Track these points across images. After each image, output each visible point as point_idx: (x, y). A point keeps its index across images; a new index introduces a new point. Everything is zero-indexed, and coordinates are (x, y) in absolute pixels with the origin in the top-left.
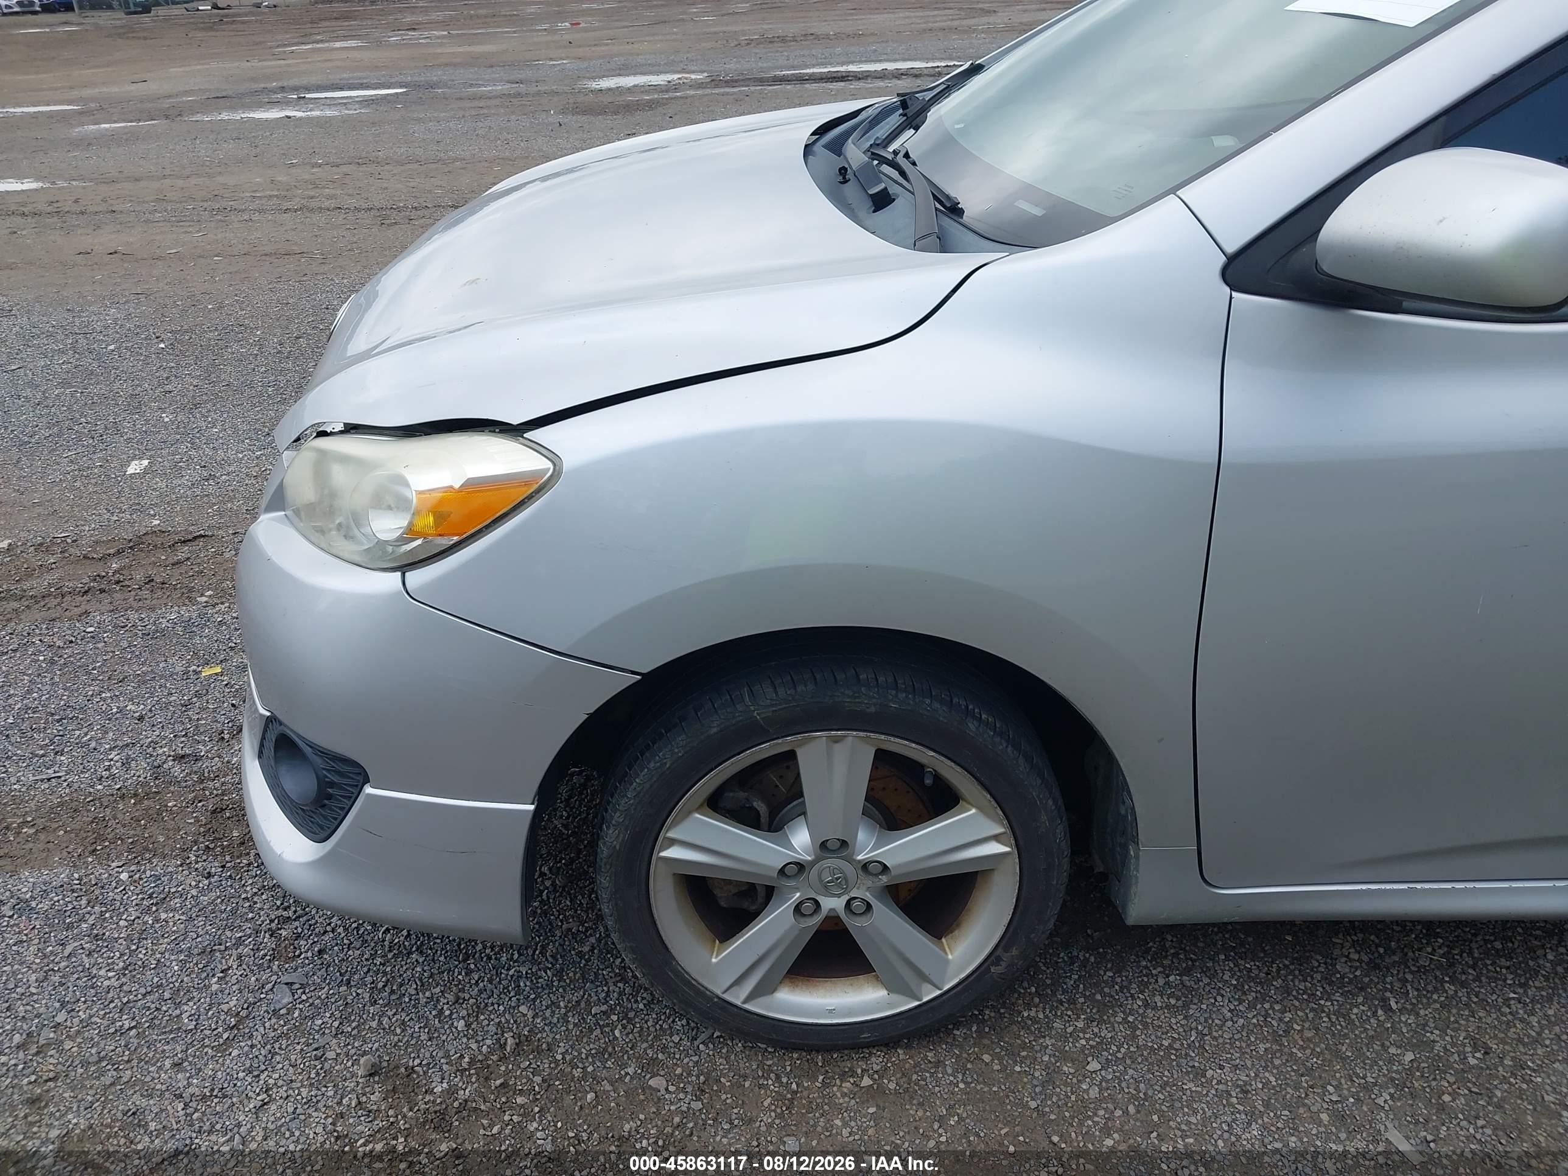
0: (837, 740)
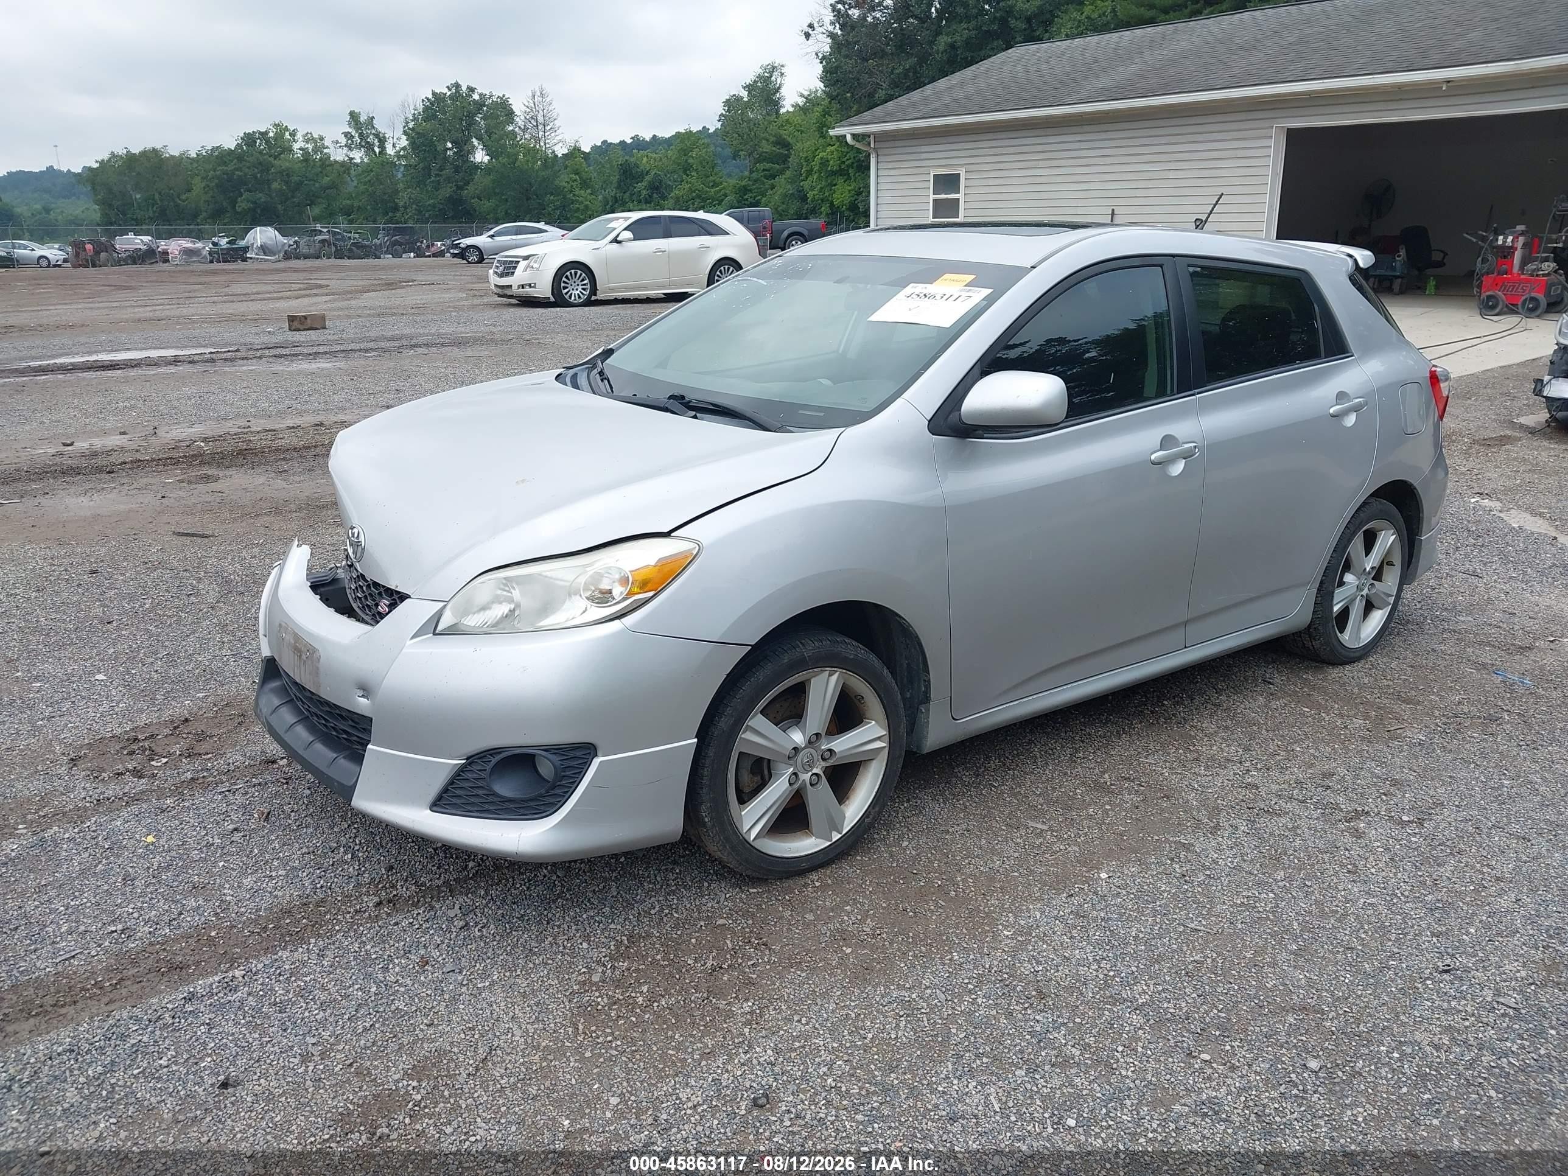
0: (830, 674)
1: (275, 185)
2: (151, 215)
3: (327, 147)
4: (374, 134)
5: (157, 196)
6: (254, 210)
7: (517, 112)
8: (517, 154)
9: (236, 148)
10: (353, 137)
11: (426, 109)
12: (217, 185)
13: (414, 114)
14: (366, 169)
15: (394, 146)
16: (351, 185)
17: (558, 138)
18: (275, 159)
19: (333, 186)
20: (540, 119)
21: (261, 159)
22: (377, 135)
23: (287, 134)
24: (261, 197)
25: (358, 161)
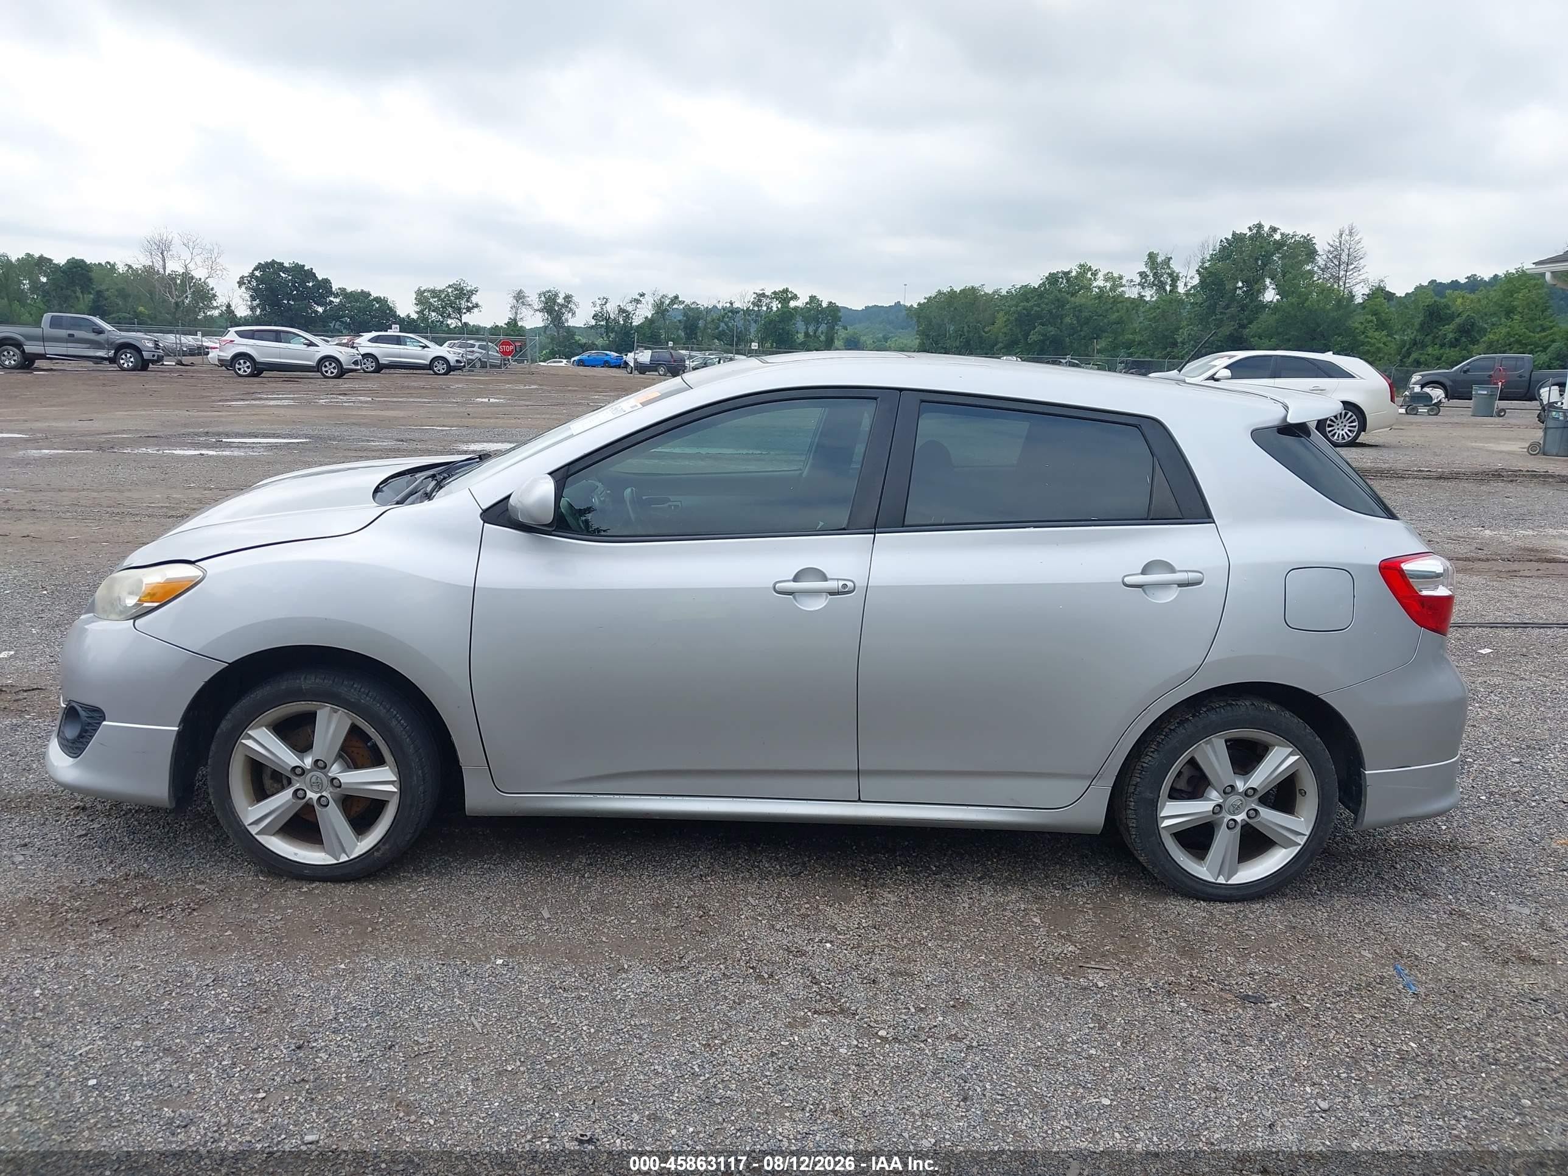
0: (336, 711)
1: (1068, 320)
2: (958, 345)
3: (1124, 286)
4: (1168, 274)
5: (966, 329)
6: (1043, 341)
7: (1320, 252)
8: (1311, 293)
9: (1039, 286)
10: (1148, 276)
11: (1223, 249)
12: (1016, 319)
13: (1212, 254)
14: (1155, 306)
15: (1186, 285)
16: (1139, 322)
17: (1361, 278)
18: (1072, 296)
19: (1120, 322)
20: (1344, 258)
21: (1059, 296)
22: (1170, 275)
23: (1089, 275)
24: (1052, 330)
25: (1148, 299)
